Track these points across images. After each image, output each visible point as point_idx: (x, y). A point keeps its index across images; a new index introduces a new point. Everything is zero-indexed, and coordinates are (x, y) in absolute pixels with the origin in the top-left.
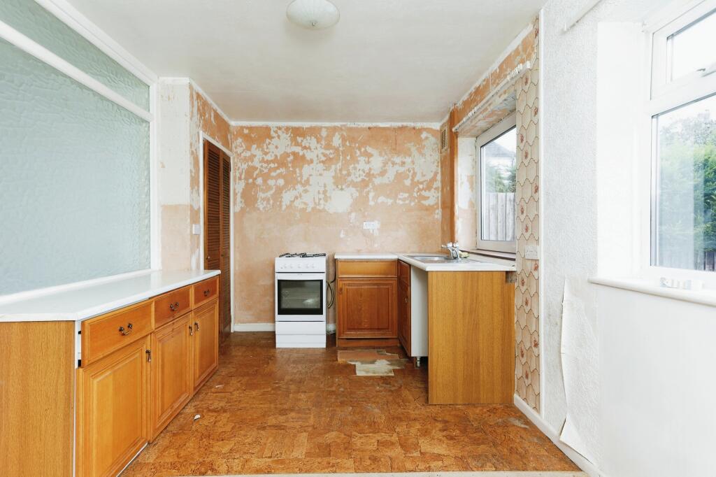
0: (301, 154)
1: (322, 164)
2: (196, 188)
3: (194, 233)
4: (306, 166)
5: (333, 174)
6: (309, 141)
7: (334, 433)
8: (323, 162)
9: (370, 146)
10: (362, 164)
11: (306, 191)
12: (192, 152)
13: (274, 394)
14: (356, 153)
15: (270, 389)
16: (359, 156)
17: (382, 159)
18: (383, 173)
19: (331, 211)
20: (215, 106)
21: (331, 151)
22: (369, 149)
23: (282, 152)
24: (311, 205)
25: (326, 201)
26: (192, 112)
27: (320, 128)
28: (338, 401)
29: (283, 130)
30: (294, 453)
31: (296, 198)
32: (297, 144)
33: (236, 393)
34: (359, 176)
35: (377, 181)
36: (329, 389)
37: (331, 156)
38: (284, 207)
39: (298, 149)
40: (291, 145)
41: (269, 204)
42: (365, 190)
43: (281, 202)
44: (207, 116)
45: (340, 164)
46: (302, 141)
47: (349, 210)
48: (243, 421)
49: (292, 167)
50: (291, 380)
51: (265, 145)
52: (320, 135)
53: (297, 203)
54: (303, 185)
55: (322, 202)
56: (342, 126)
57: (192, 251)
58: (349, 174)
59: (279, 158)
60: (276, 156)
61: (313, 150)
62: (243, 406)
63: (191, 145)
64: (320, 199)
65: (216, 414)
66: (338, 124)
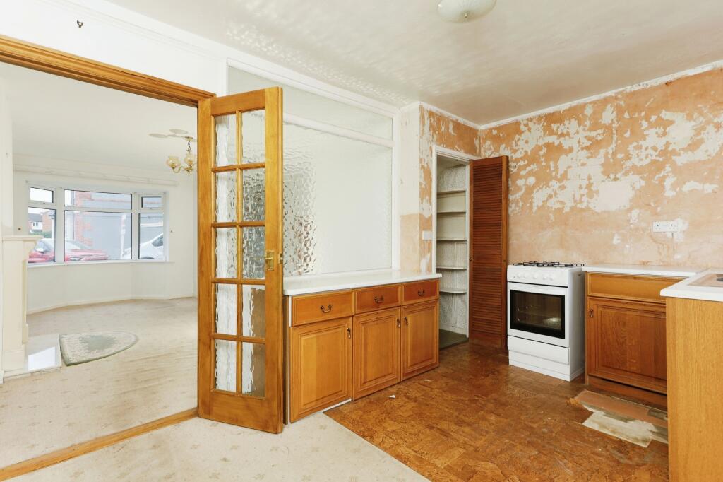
0: (557, 143)
1: (585, 150)
2: (427, 198)
3: (423, 238)
4: (563, 157)
5: (603, 160)
6: (567, 125)
7: (491, 465)
8: (587, 148)
9: (666, 110)
10: (652, 139)
11: (563, 188)
12: (423, 167)
13: (467, 405)
14: (641, 125)
15: (467, 399)
16: (647, 129)
17: (693, 123)
18: (694, 145)
19: (598, 210)
20: (454, 117)
21: (599, 131)
22: (666, 115)
23: (533, 147)
24: (570, 204)
25: (591, 197)
26: (423, 131)
27: (584, 106)
28: (528, 439)
29: (534, 120)
30: (437, 460)
31: (550, 196)
32: (552, 133)
33: (436, 391)
34: (647, 157)
35: (681, 160)
36: (530, 424)
37: (599, 138)
38: (535, 209)
39: (552, 139)
40: (544, 136)
41: (518, 206)
42: (657, 176)
43: (531, 203)
44: (443, 129)
45: (613, 145)
46: (558, 127)
47: (628, 206)
48: (420, 415)
49: (546, 161)
50: (495, 399)
51: (514, 142)
52: (584, 115)
53: (550, 203)
54: (560, 181)
55: (585, 199)
56: (617, 93)
57: (422, 255)
58: (628, 157)
59: (529, 153)
60: (526, 152)
61: (572, 136)
62: (431, 403)
63: (421, 160)
64: (582, 196)
65: (407, 400)
66: (611, 93)
